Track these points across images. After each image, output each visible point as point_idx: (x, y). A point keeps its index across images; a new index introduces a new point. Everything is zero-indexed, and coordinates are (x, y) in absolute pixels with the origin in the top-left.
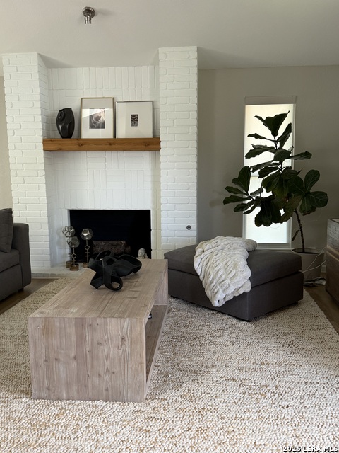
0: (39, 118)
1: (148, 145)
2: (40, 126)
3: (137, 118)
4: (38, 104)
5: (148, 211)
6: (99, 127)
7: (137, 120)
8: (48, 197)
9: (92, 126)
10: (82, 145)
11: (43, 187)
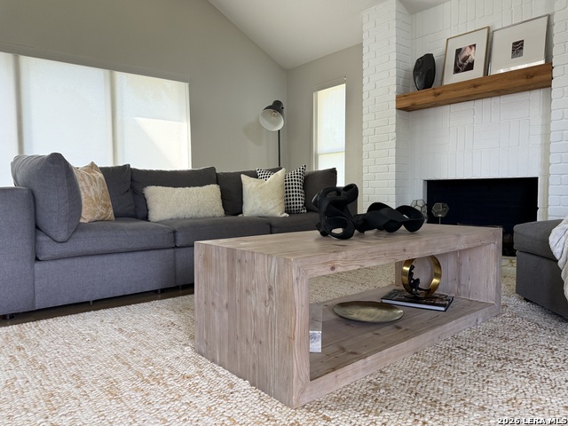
0: (394, 72)
1: (532, 77)
2: (394, 80)
3: (522, 45)
4: (394, 57)
5: (535, 180)
6: (465, 70)
7: (522, 48)
8: (397, 163)
9: (457, 71)
10: (439, 94)
11: (393, 152)
